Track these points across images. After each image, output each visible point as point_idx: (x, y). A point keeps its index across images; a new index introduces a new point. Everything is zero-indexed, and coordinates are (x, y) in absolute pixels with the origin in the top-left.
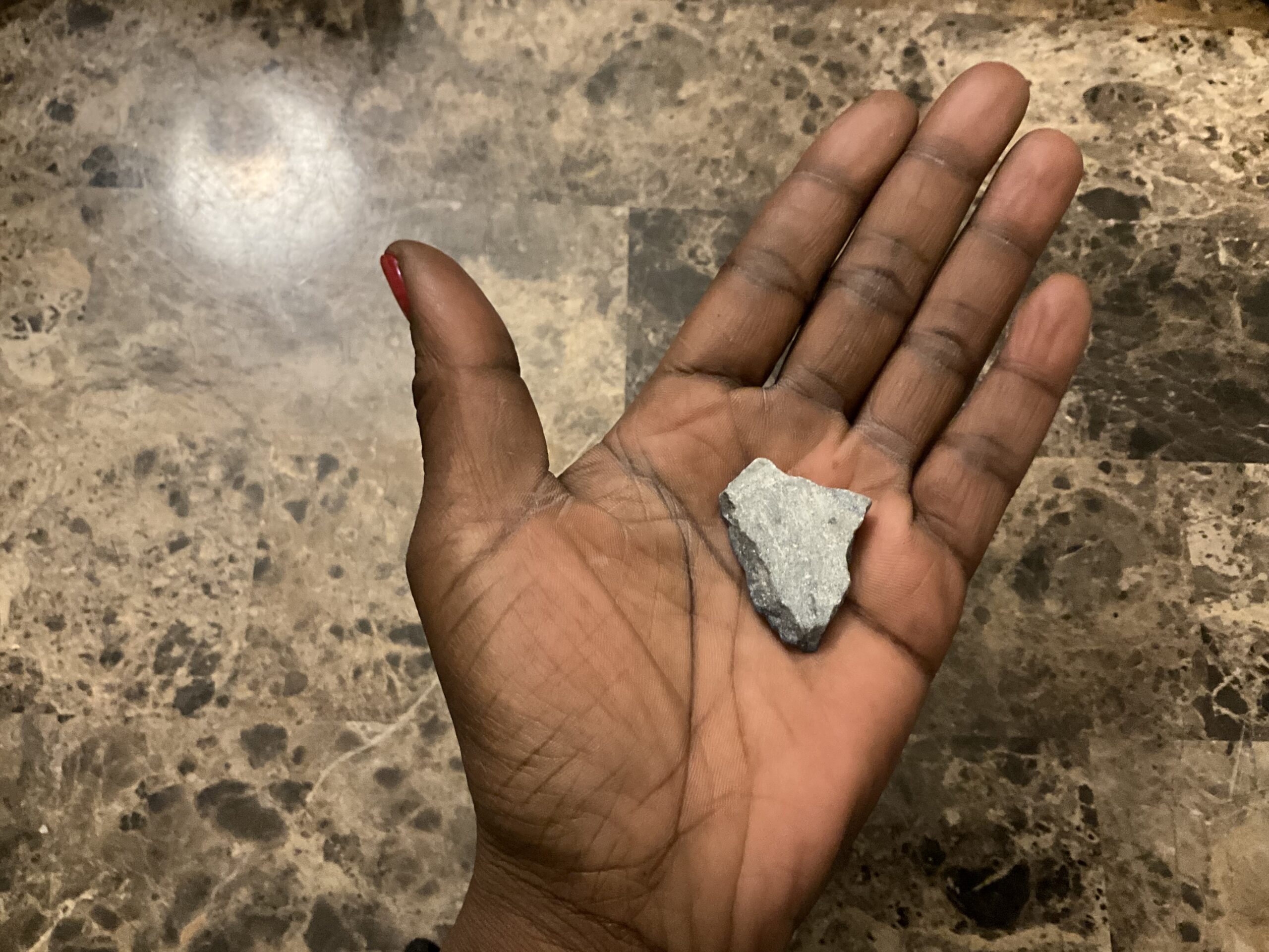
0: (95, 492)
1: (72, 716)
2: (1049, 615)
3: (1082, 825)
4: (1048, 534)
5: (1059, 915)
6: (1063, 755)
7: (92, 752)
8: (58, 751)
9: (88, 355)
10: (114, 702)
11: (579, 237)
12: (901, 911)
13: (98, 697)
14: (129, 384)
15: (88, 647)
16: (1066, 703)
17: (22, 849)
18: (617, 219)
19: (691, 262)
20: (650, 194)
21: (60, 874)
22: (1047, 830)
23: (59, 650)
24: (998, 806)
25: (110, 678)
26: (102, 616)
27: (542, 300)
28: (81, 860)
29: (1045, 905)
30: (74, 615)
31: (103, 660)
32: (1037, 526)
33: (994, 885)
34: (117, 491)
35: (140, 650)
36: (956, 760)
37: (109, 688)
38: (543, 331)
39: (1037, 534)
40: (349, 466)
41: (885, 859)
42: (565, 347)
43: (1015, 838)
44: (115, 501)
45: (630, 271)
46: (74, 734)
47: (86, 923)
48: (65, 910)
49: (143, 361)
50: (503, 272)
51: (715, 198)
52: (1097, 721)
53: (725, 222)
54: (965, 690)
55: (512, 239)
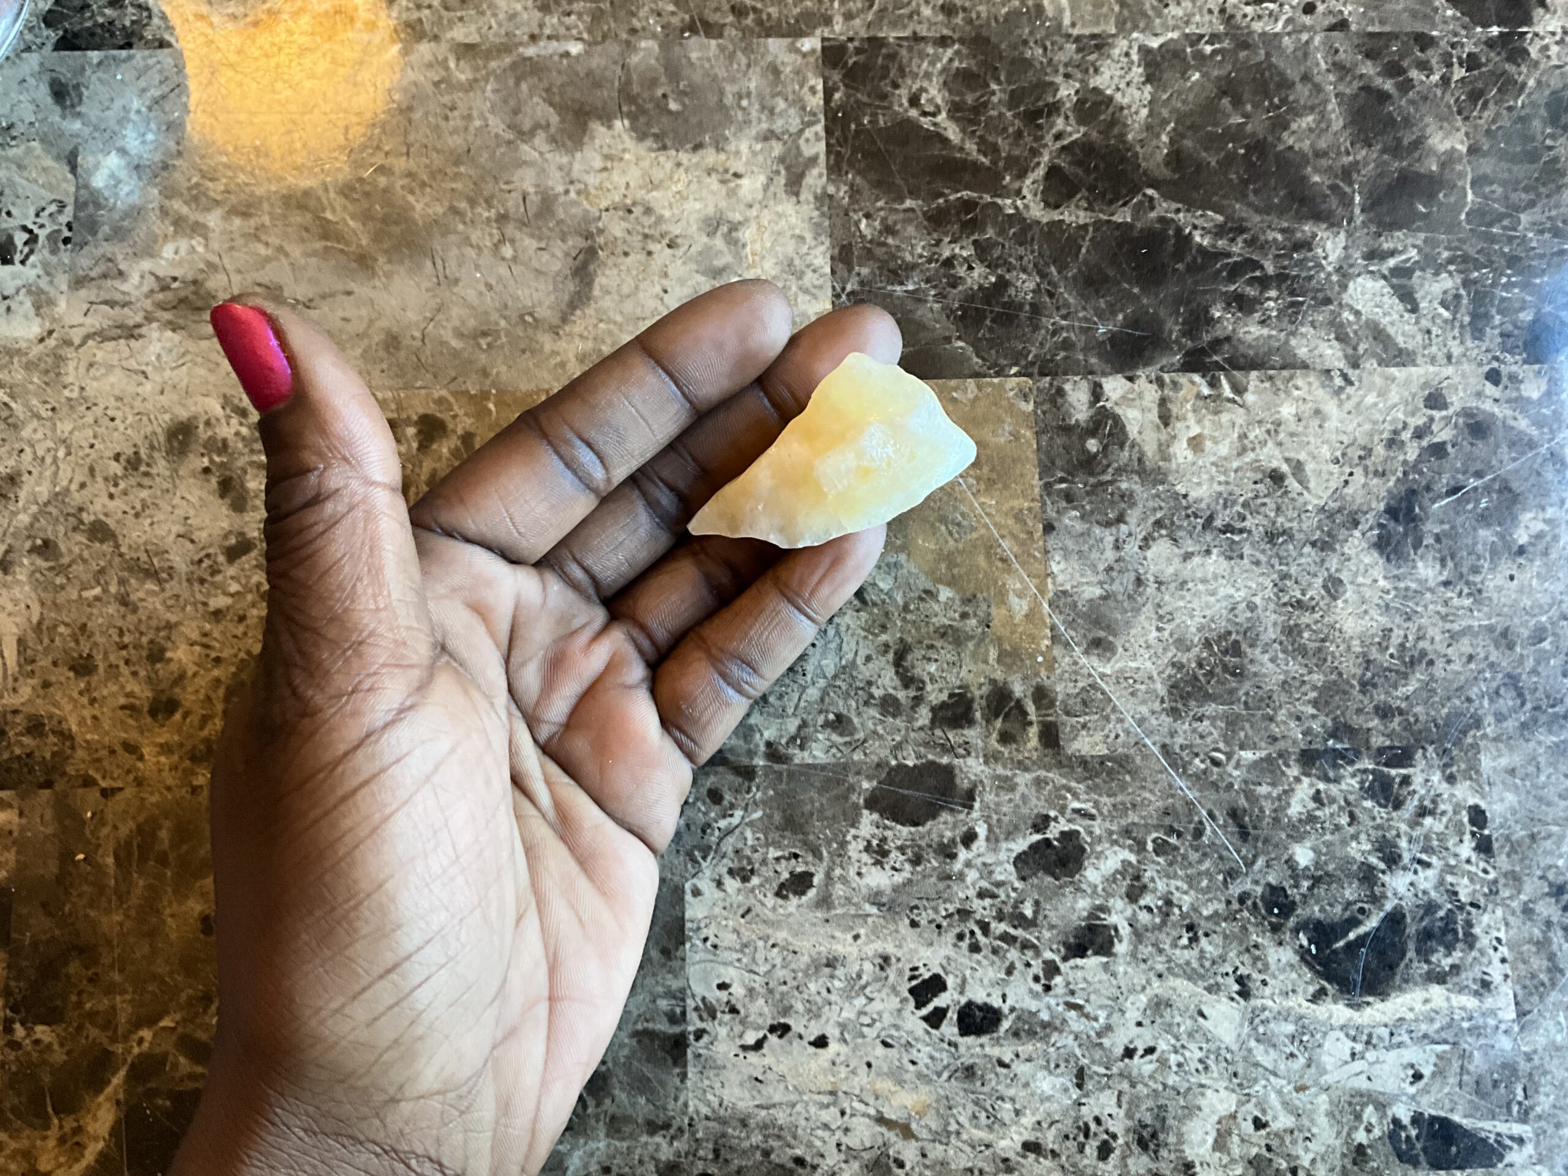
0: (116, 485)
1: (121, 789)
2: (1423, 582)
3: (1474, 857)
4: (1421, 473)
5: (1446, 974)
6: (1446, 766)
7: (153, 835)
8: (107, 837)
9: (83, 293)
10: (174, 768)
11: (753, 85)
12: (1240, 980)
13: (152, 760)
14: (143, 330)
15: (128, 695)
16: (1449, 699)
17: (74, 967)
18: (805, 55)
19: (913, 113)
20: (848, 16)
21: (128, 997)
22: (1427, 865)
23: (93, 701)
24: (1363, 837)
25: (165, 736)
26: (144, 653)
27: (708, 180)
28: (154, 977)
29: (1427, 962)
30: (106, 654)
31: (153, 712)
32: (1405, 462)
33: (1361, 940)
34: (146, 481)
35: (201, 696)
36: (1306, 781)
37: (166, 749)
38: (712, 225)
39: (1405, 473)
40: (460, 432)
41: (1216, 913)
42: (744, 246)
43: (1386, 878)
44: (144, 494)
45: (828, 131)
46: (125, 812)
47: (171, 1058)
48: (141, 1041)
49: (160, 296)
50: (649, 142)
51: (941, 17)
52: (1490, 719)
53: (957, 53)
54: (1315, 688)
55: (659, 92)
